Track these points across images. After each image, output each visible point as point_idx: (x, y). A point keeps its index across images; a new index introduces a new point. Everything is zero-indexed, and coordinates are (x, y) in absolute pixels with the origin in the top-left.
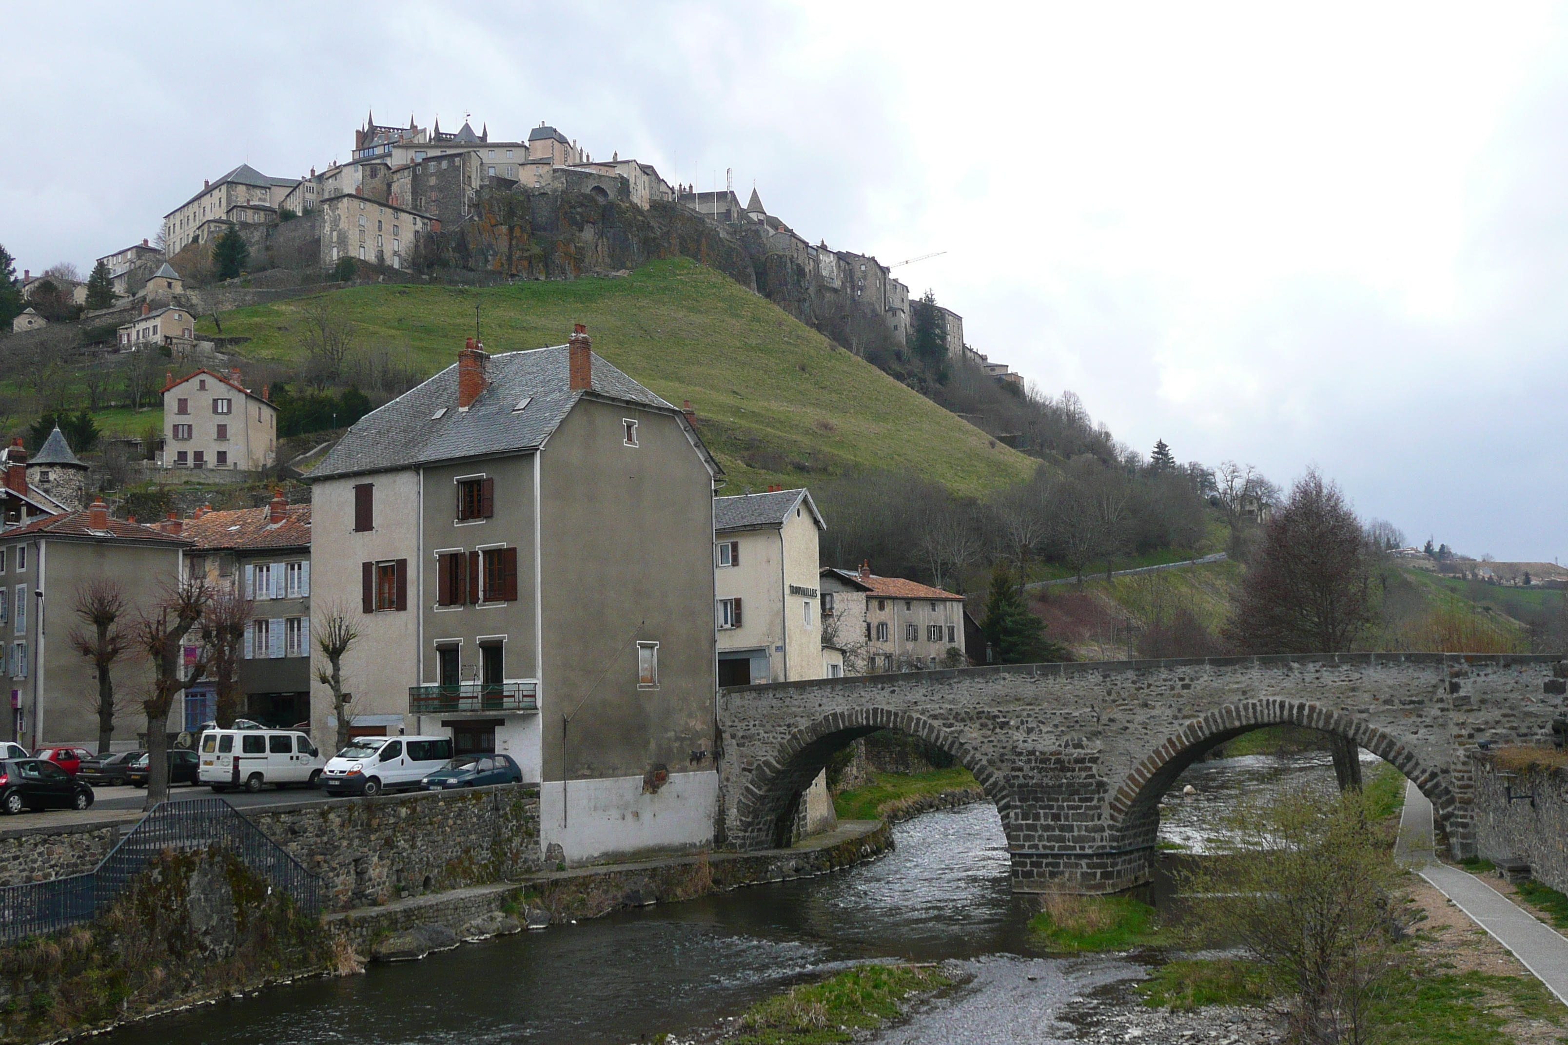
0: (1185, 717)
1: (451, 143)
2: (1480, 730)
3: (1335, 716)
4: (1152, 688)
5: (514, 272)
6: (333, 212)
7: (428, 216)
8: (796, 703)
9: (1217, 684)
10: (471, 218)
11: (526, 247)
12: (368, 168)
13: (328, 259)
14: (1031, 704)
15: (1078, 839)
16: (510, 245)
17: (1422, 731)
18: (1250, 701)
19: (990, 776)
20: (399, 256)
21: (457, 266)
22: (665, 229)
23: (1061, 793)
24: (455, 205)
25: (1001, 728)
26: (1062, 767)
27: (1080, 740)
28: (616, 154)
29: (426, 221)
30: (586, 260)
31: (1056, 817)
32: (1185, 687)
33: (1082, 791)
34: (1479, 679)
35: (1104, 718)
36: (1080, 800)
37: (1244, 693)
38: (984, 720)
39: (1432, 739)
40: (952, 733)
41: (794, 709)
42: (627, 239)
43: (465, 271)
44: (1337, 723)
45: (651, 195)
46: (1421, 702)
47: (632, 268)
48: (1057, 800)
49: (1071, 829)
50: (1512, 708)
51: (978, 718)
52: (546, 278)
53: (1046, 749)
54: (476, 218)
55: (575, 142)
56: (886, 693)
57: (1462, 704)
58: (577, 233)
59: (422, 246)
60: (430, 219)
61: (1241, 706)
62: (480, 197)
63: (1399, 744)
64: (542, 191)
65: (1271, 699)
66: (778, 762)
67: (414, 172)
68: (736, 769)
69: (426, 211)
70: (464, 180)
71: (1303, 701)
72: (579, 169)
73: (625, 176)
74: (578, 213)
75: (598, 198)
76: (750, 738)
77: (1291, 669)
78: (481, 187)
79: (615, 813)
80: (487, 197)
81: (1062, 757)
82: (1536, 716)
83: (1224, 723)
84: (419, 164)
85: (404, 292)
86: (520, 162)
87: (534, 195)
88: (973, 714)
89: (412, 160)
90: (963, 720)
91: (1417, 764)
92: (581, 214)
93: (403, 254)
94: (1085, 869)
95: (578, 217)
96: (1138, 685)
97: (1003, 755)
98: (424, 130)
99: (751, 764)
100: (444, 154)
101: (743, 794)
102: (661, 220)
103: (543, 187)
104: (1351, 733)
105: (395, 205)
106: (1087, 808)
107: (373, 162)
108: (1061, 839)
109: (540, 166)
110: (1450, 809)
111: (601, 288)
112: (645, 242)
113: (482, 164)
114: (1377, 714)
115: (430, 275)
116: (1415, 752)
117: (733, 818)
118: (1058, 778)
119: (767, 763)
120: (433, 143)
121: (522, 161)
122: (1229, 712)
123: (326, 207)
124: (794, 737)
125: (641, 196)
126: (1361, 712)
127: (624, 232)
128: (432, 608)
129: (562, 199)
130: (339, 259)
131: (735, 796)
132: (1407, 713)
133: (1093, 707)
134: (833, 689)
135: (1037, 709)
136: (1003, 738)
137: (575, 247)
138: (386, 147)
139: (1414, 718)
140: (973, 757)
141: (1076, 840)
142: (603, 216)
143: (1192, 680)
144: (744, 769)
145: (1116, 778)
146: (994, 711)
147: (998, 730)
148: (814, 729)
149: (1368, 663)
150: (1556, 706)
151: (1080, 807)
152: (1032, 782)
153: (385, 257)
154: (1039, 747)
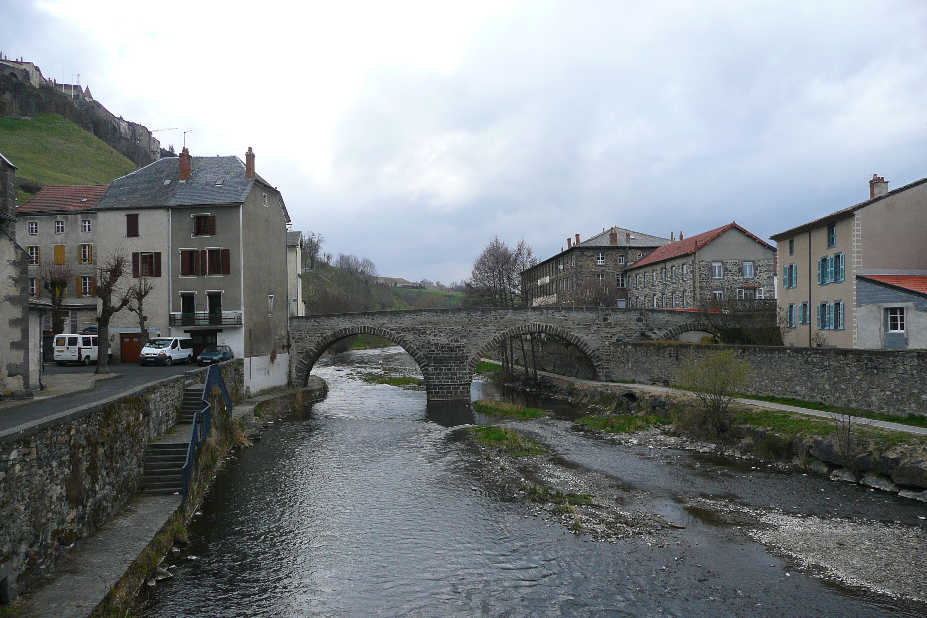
0: (501, 330)
2: (614, 335)
3: (559, 330)
4: (488, 319)
8: (326, 324)
9: (514, 317)
14: (436, 325)
15: (459, 378)
17: (590, 335)
18: (527, 324)
19: (417, 354)
22: (48, 99)
23: (452, 360)
25: (422, 334)
26: (451, 350)
27: (458, 339)
28: (22, 58)
30: (7, 109)
31: (450, 370)
32: (501, 318)
33: (461, 359)
34: (615, 317)
35: (468, 331)
36: (460, 363)
37: (525, 321)
38: (415, 331)
39: (594, 338)
40: (400, 336)
41: (324, 326)
42: (28, 102)
44: (560, 332)
45: (39, 82)
46: (590, 325)
47: (32, 116)
48: (450, 363)
49: (456, 374)
50: (625, 327)
51: (412, 330)
53: (443, 343)
56: (370, 320)
57: (607, 326)
58: (2, 95)
61: (523, 326)
63: (582, 340)
65: (535, 323)
66: (316, 349)
68: (295, 353)
71: (547, 324)
73: (27, 70)
74: (2, 85)
75: (13, 79)
76: (302, 339)
77: (543, 312)
79: (263, 372)
81: (451, 346)
82: (633, 329)
83: (516, 332)
88: (410, 329)
90: (406, 331)
91: (588, 347)
92: (4, 86)
94: (461, 390)
96: (482, 317)
97: (423, 345)
99: (303, 350)
101: (298, 363)
102: (45, 94)
104: (564, 336)
106: (463, 366)
108: (452, 378)
110: (599, 363)
111: (17, 124)
112: (38, 104)
114: (574, 329)
116: (587, 343)
117: (294, 374)
118: (450, 354)
119: (311, 350)
122: (518, 328)
124: (325, 338)
125: (35, 81)
126: (569, 328)
127: (27, 98)
128: (178, 276)
131: (295, 364)
132: (585, 329)
133: (463, 326)
134: (344, 318)
135: (439, 327)
136: (424, 338)
139: (587, 331)
140: (410, 346)
141: (457, 378)
142: (16, 88)
143: (504, 316)
144: (299, 353)
145: (472, 354)
146: (420, 327)
147: (421, 335)
148: (334, 335)
149: (572, 310)
150: (640, 326)
151: (460, 366)
152: (439, 356)
154: (440, 342)
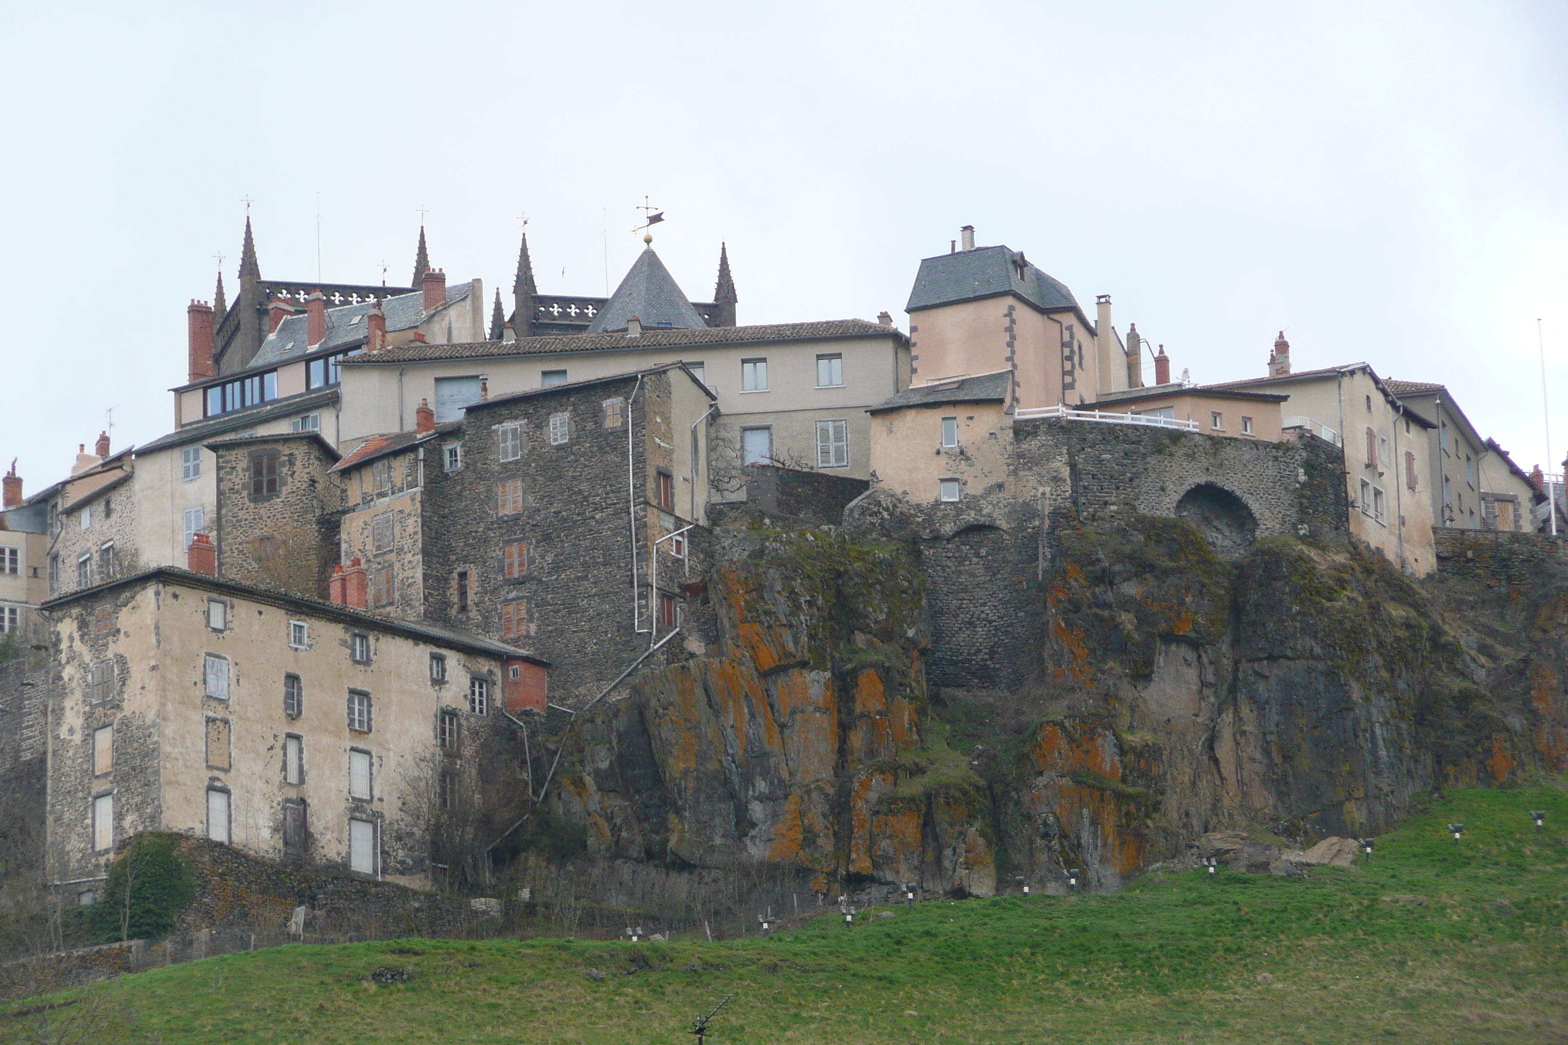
1: (585, 339)
5: (862, 864)
6: (97, 646)
7: (493, 642)
10: (676, 649)
11: (908, 758)
12: (241, 460)
13: (75, 845)
16: (842, 751)
20: (374, 819)
21: (618, 852)
24: (603, 596)
28: (1282, 346)
29: (484, 666)
30: (1172, 804)
42: (1343, 705)
43: (652, 874)
45: (1443, 509)
47: (1369, 831)
52: (1001, 885)
54: (695, 645)
55: (1104, 302)
58: (1127, 691)
59: (470, 774)
60: (503, 659)
62: (710, 555)
64: (970, 517)
67: (434, 461)
69: (486, 626)
70: (640, 488)
72: (1127, 418)
73: (1326, 434)
74: (1126, 604)
75: (1212, 536)
78: (715, 513)
80: (739, 554)
84: (452, 432)
85: (397, 974)
86: (877, 402)
87: (936, 538)
89: (425, 414)
92: (1139, 609)
93: (390, 809)
95: (1127, 620)
98: (473, 291)
100: (555, 383)
102: (1487, 617)
103: (971, 503)
105: (354, 606)
107: (262, 431)
109: (961, 414)
111: (1239, 922)
113: (715, 416)
115: (506, 895)
120: (509, 340)
121: (882, 396)
123: (67, 627)
127: (1331, 675)
129: (1060, 551)
130: (121, 845)
137: (1122, 749)
138: (317, 367)
142: (1237, 609)
153: (316, 826)
